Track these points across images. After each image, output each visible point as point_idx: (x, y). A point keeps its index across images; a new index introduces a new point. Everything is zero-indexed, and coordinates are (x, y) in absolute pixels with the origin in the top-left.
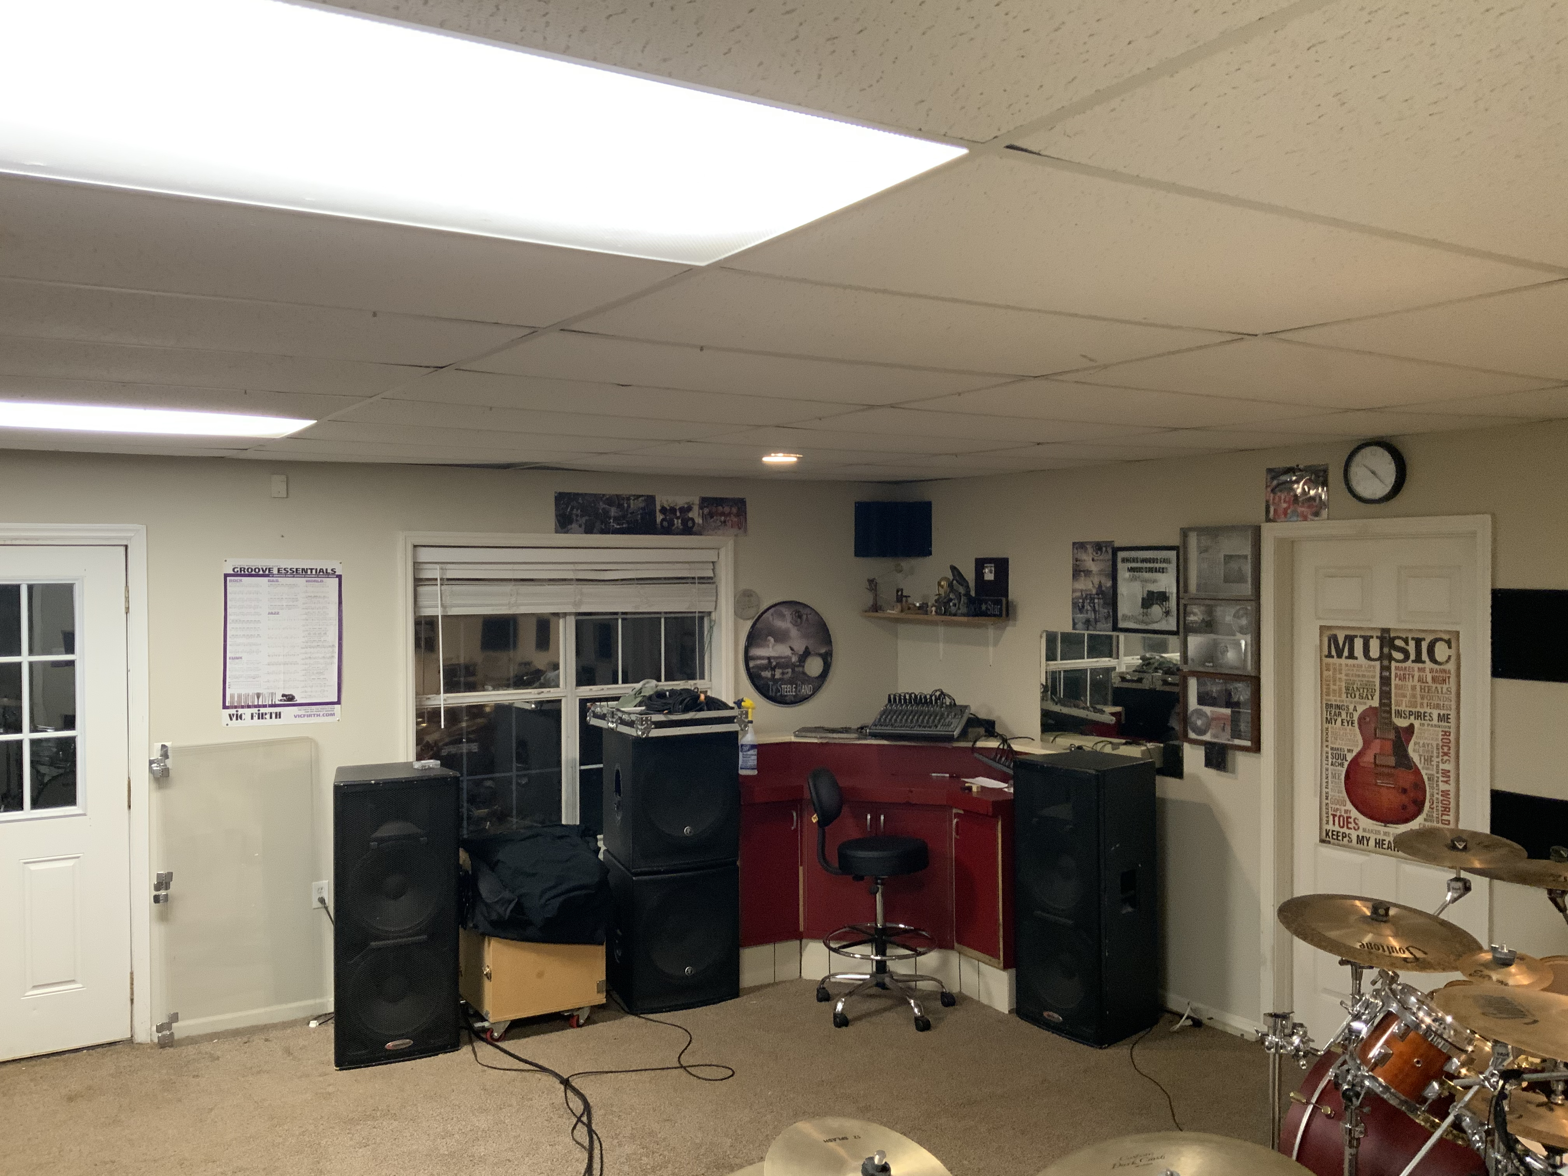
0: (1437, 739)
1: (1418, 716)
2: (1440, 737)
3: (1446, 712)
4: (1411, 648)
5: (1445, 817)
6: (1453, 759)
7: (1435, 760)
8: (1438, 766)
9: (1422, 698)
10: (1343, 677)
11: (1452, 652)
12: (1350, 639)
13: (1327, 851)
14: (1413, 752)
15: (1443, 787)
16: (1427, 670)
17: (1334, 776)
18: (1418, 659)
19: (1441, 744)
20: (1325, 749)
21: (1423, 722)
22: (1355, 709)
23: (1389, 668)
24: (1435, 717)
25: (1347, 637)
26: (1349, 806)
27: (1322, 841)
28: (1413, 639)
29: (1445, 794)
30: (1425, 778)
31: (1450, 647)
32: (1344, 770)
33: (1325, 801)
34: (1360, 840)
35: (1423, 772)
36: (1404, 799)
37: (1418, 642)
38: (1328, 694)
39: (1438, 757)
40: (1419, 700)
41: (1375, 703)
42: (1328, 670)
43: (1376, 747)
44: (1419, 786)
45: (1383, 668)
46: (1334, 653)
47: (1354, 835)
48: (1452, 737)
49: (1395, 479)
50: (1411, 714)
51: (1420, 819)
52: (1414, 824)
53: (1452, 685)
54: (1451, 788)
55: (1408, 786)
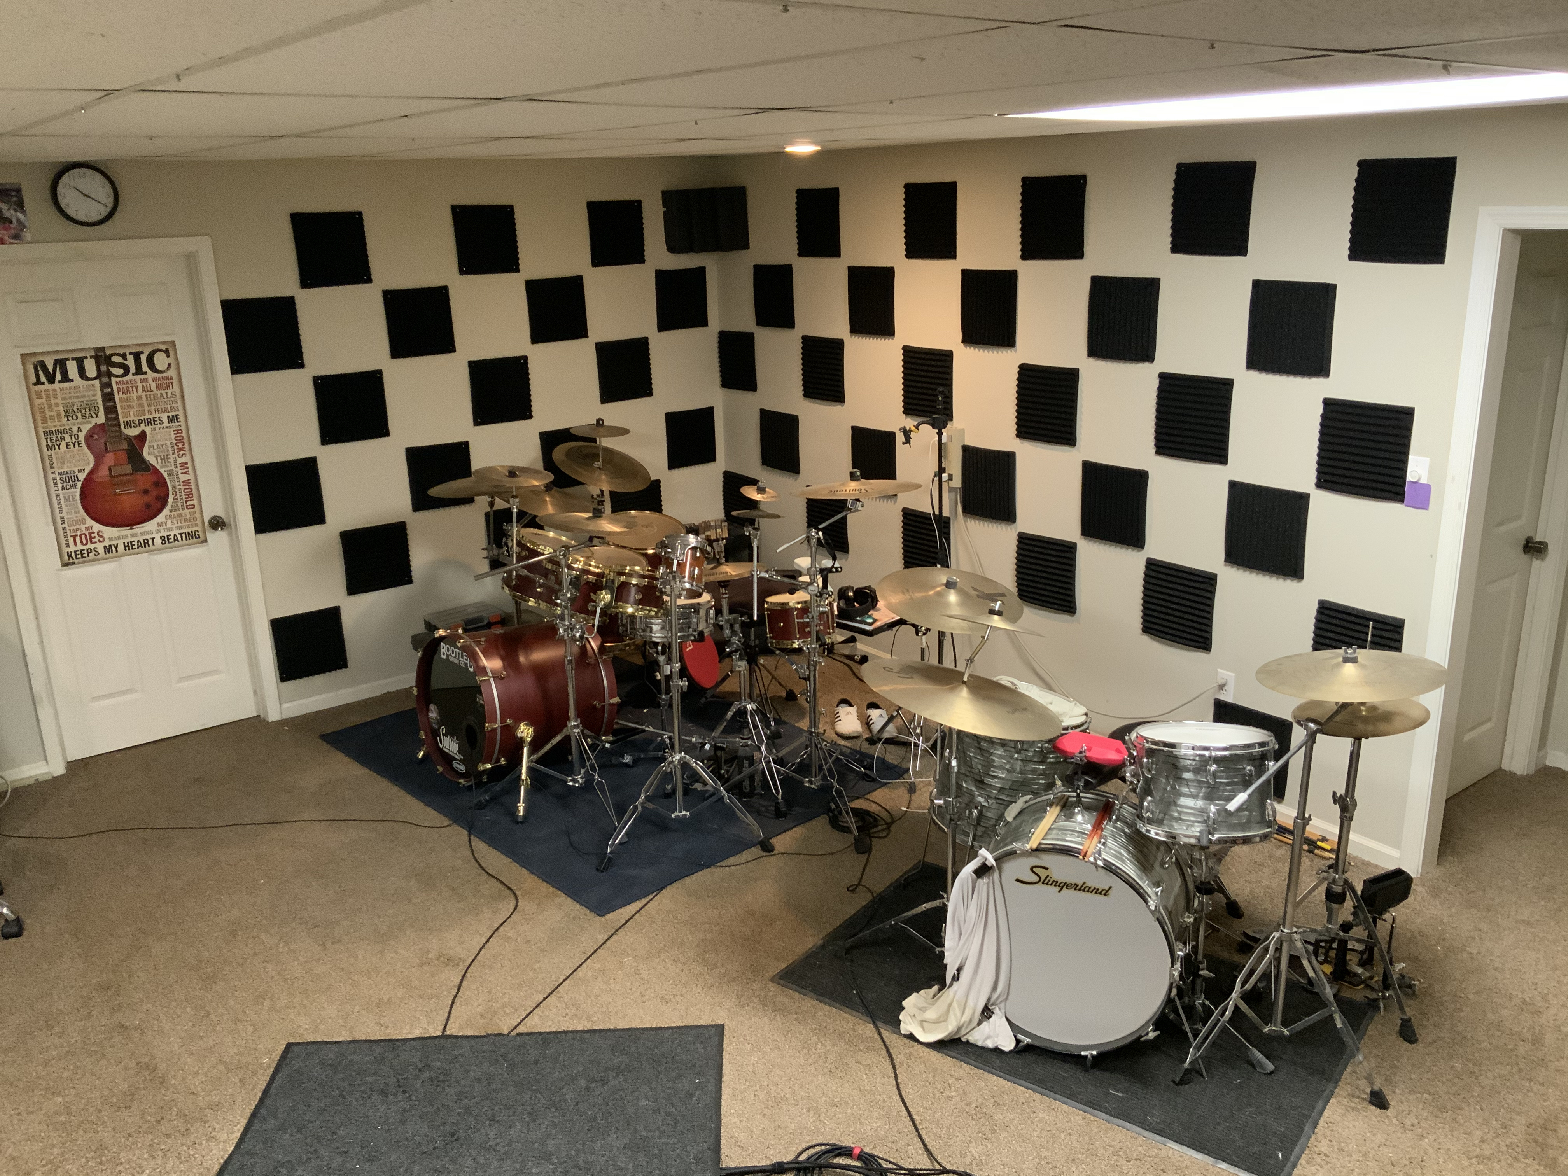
0: (171, 439)
1: (148, 422)
2: (173, 436)
3: (174, 414)
4: (131, 362)
5: (188, 503)
6: (187, 453)
7: (172, 456)
8: (175, 462)
9: (149, 405)
10: (59, 401)
11: (171, 360)
12: (61, 363)
13: (70, 572)
14: (149, 455)
15: (183, 478)
16: (150, 380)
17: (67, 499)
18: (139, 371)
19: (175, 442)
20: (51, 476)
21: (154, 426)
22: (79, 430)
23: (110, 385)
24: (165, 420)
25: (56, 362)
26: (90, 522)
27: (65, 565)
28: (130, 354)
29: (186, 483)
30: (165, 475)
31: (168, 356)
32: (78, 490)
33: (60, 526)
34: (107, 550)
35: (162, 471)
36: (146, 499)
37: (137, 356)
38: (44, 421)
39: (174, 454)
40: (146, 408)
41: (101, 419)
42: (39, 396)
43: (109, 459)
44: (160, 483)
45: (103, 386)
46: (43, 379)
47: (100, 547)
48: (184, 434)
49: (110, 202)
50: (140, 422)
51: (166, 512)
52: (161, 518)
53: (176, 388)
54: (191, 476)
55: (148, 486)
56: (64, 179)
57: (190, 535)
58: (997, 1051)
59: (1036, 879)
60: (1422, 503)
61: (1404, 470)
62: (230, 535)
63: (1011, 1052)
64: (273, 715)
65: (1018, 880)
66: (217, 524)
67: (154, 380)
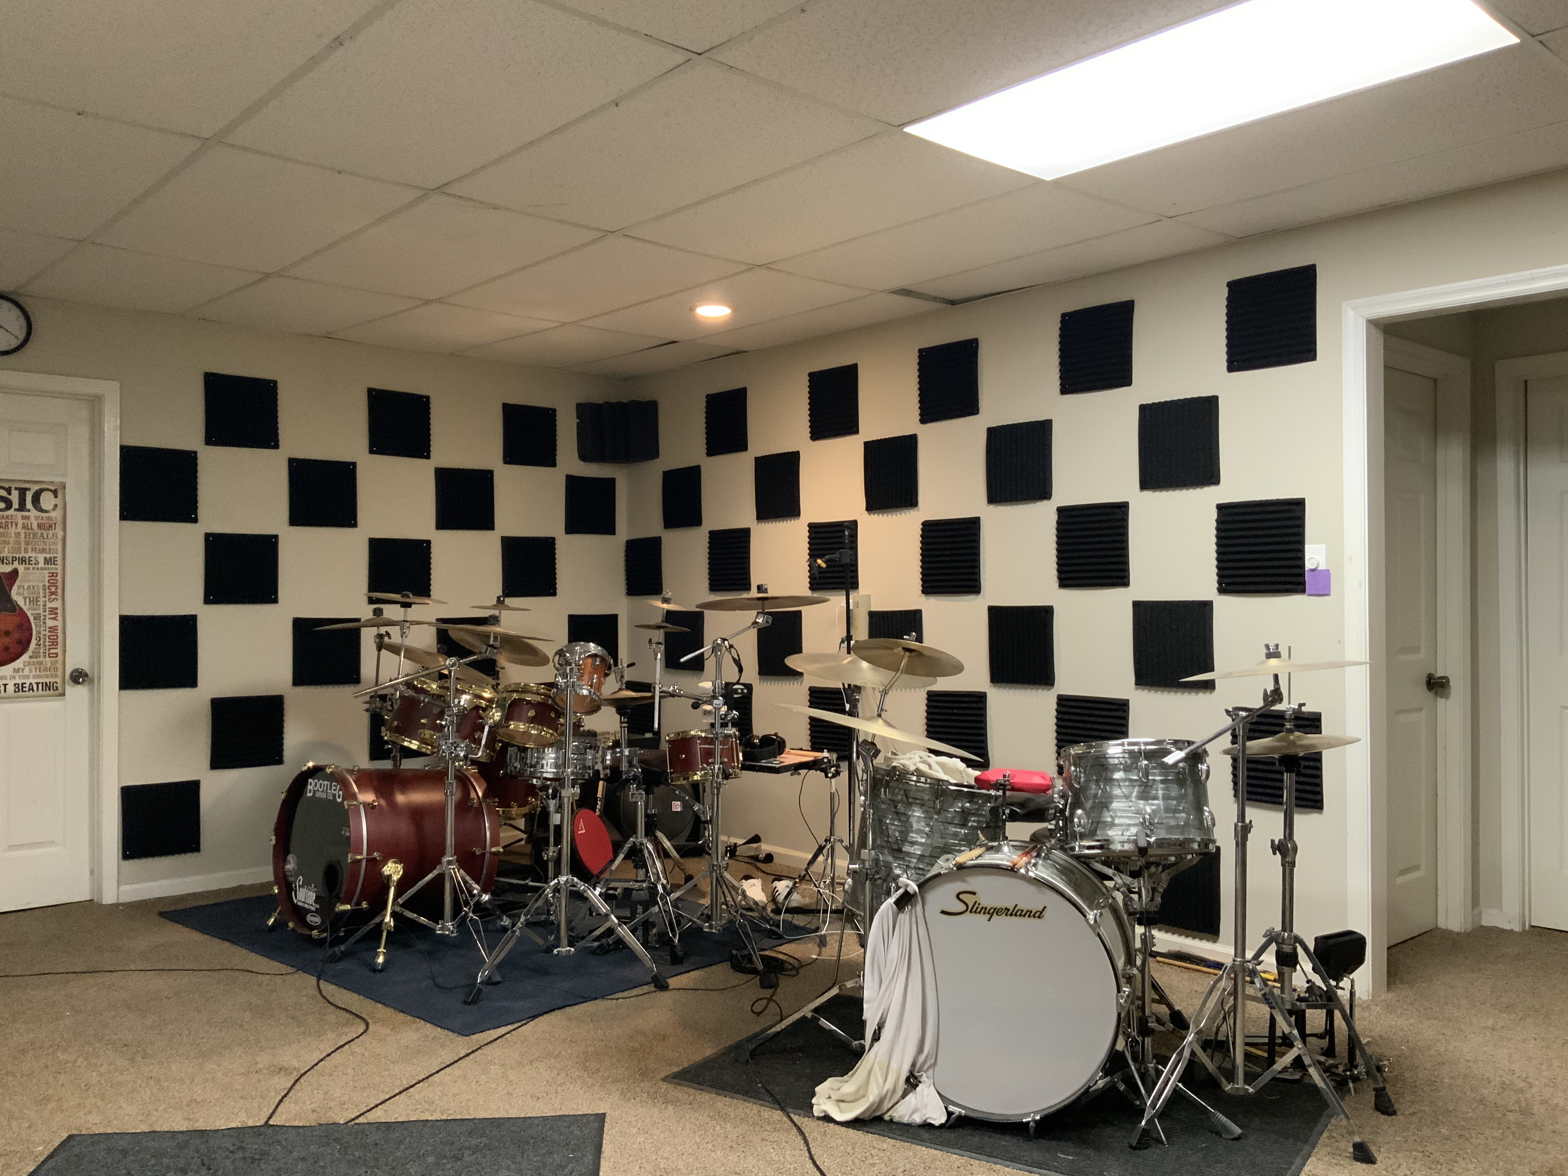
0: (43, 581)
1: (22, 561)
2: (47, 579)
3: (52, 555)
4: (15, 497)
5: (52, 651)
6: (59, 598)
7: (42, 599)
8: (45, 605)
9: (27, 544)
11: (59, 501)
14: (17, 595)
15: (50, 623)
16: (33, 519)
18: (22, 507)
19: (47, 584)
21: (27, 566)
24: (41, 561)
28: (16, 489)
29: (53, 629)
30: (31, 619)
31: (56, 497)
35: (29, 613)
37: (23, 492)
39: (45, 597)
40: (23, 546)
44: (25, 626)
48: (59, 578)
49: (22, 336)
50: (14, 559)
51: (25, 657)
52: (18, 663)
53: (58, 531)
54: (59, 623)
55: (10, 627)
57: (47, 686)
58: (927, 1126)
59: (962, 907)
60: (1324, 592)
61: (1302, 559)
62: (91, 691)
63: (942, 1126)
64: (109, 897)
65: (943, 912)
66: (78, 677)
67: (37, 518)
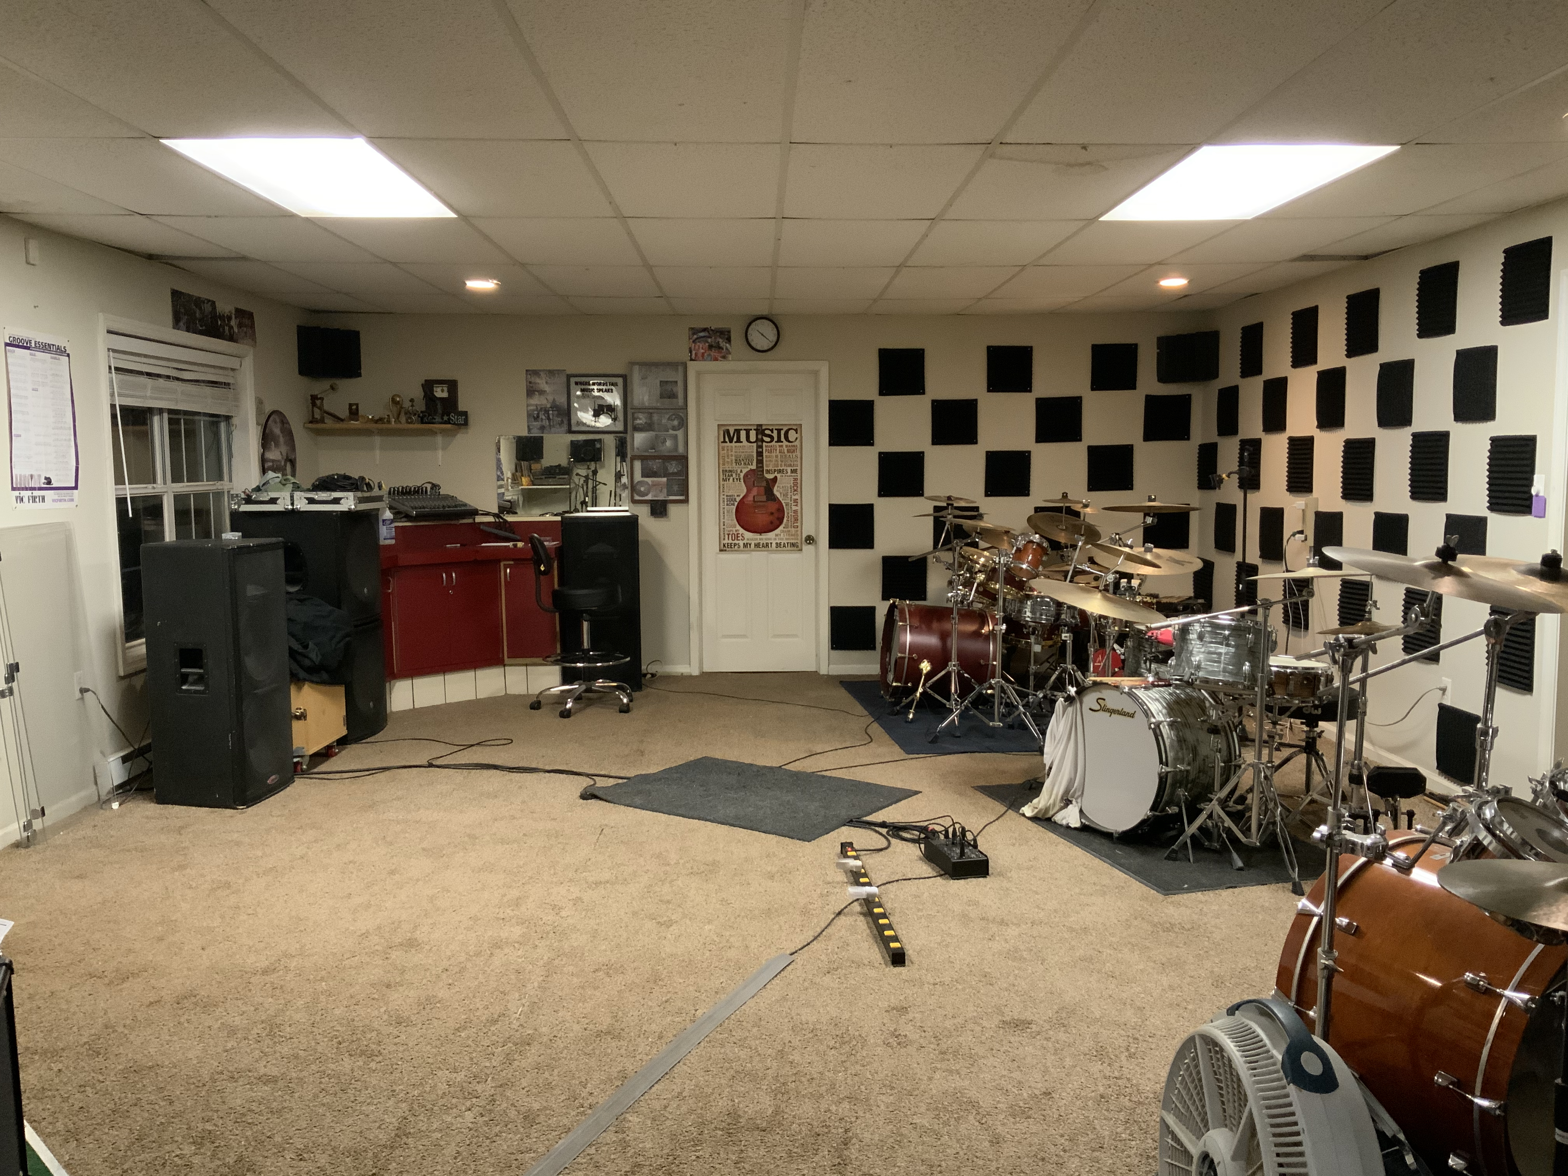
0: (791, 483)
1: (780, 471)
3: (795, 468)
4: (775, 434)
5: (795, 524)
6: (799, 493)
7: (790, 494)
8: (791, 497)
9: (782, 462)
10: (733, 453)
11: (798, 435)
12: (738, 432)
13: (724, 556)
14: (776, 492)
15: (794, 508)
16: (784, 446)
17: (728, 512)
18: (779, 441)
19: (793, 485)
20: (722, 497)
21: (782, 474)
22: (741, 471)
23: (761, 447)
24: (789, 471)
25: (736, 430)
26: (738, 527)
27: (721, 550)
28: (776, 429)
29: (795, 512)
30: (784, 505)
31: (797, 433)
32: (735, 507)
33: (722, 527)
34: (745, 545)
35: (783, 502)
36: (771, 518)
37: (779, 431)
38: (724, 464)
39: (791, 492)
40: (780, 463)
41: (754, 467)
42: (723, 450)
43: (755, 491)
44: (781, 510)
45: (759, 447)
46: (727, 440)
47: (741, 543)
48: (799, 481)
49: (775, 339)
50: (775, 471)
51: (781, 528)
52: (777, 531)
53: (798, 454)
54: (798, 508)
55: (773, 511)
56: (753, 326)
57: (793, 545)
58: (1068, 827)
59: (1098, 707)
60: (1542, 513)
61: (1531, 486)
62: (814, 548)
64: (823, 671)
65: (1091, 709)
66: (810, 540)
67: (787, 446)
